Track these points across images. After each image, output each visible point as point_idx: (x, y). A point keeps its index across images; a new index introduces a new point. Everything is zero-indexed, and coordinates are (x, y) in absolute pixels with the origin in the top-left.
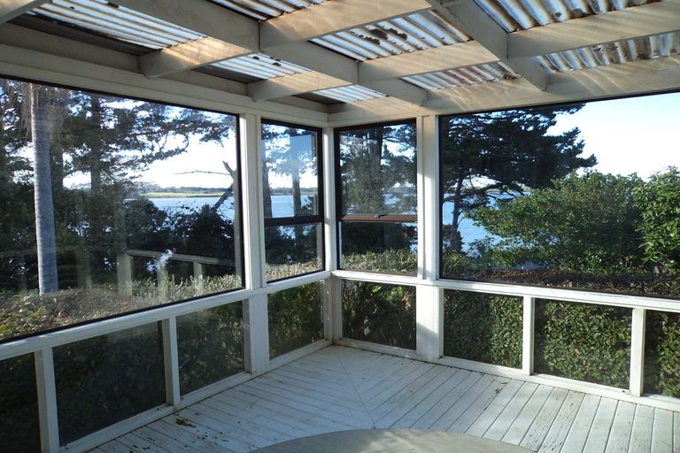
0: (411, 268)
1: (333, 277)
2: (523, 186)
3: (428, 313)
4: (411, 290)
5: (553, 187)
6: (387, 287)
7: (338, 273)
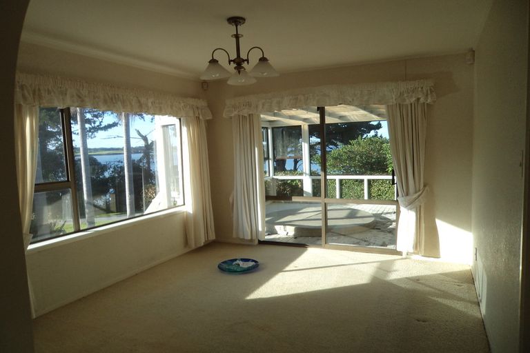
0: (301, 174)
1: (273, 178)
2: (338, 143)
3: (308, 187)
4: (301, 181)
5: (350, 144)
6: (293, 181)
7: (275, 177)
